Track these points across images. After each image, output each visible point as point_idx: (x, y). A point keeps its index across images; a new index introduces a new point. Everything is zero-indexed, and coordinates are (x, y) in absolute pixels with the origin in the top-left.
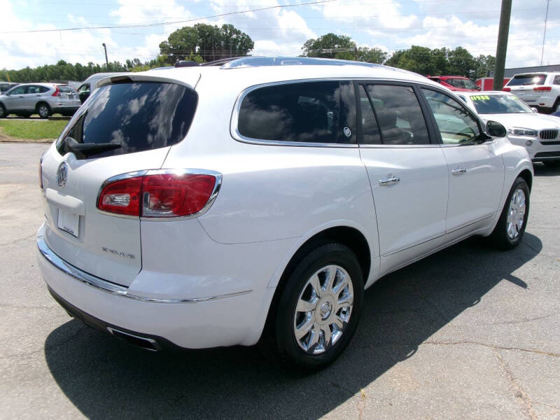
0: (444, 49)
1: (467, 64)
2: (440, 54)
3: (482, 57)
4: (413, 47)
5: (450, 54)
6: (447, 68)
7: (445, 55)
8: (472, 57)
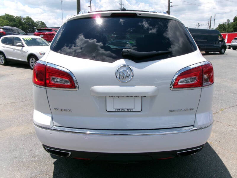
0: (21, 17)
1: (32, 24)
2: (19, 19)
3: (38, 22)
4: (6, 14)
5: (24, 19)
6: (24, 25)
7: (22, 19)
8: (34, 21)
